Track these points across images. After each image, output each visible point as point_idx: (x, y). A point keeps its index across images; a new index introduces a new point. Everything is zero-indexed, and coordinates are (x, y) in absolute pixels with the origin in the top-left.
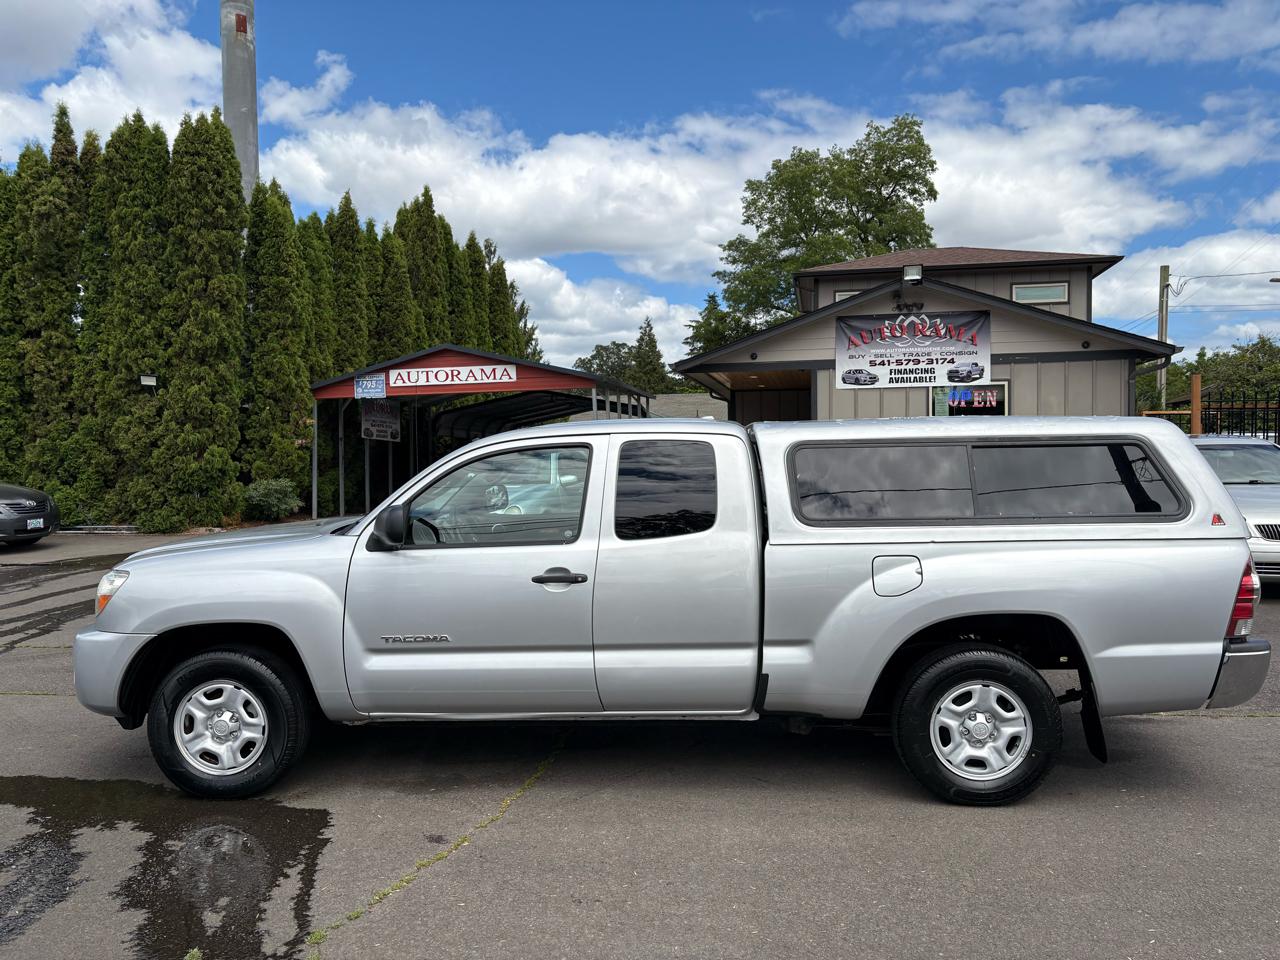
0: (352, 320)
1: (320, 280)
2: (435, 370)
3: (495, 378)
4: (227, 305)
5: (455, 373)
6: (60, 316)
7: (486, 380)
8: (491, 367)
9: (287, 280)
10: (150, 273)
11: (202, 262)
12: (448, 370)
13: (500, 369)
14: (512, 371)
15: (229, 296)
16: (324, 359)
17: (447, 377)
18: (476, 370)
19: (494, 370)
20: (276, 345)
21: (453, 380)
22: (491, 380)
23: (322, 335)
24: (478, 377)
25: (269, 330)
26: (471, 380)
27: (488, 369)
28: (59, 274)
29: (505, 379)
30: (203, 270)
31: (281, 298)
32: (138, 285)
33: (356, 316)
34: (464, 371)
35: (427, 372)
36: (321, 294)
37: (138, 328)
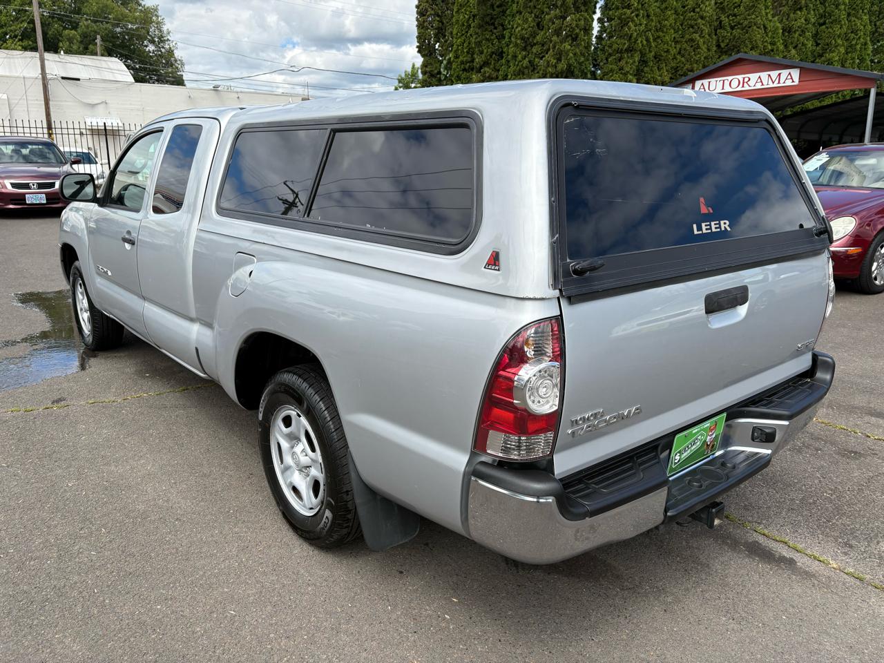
0: (692, 40)
1: (666, 8)
2: (730, 78)
3: (779, 83)
4: (577, 37)
5: (746, 80)
6: (491, 56)
7: (771, 85)
8: (777, 72)
9: (628, 12)
10: (530, 19)
11: (562, 5)
12: (740, 77)
13: (785, 73)
14: (796, 74)
15: (578, 31)
16: (661, 76)
17: (739, 85)
18: (764, 75)
19: (780, 74)
20: (614, 67)
21: (743, 86)
22: (776, 85)
23: (662, 56)
24: (765, 82)
25: (610, 55)
26: (759, 86)
27: (774, 74)
28: (493, 27)
29: (789, 83)
30: (561, 12)
31: (622, 27)
32: (522, 29)
33: (696, 36)
34: (754, 77)
35: (724, 81)
36: (666, 20)
37: (521, 61)
